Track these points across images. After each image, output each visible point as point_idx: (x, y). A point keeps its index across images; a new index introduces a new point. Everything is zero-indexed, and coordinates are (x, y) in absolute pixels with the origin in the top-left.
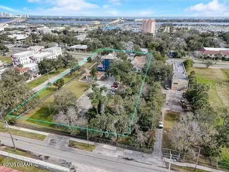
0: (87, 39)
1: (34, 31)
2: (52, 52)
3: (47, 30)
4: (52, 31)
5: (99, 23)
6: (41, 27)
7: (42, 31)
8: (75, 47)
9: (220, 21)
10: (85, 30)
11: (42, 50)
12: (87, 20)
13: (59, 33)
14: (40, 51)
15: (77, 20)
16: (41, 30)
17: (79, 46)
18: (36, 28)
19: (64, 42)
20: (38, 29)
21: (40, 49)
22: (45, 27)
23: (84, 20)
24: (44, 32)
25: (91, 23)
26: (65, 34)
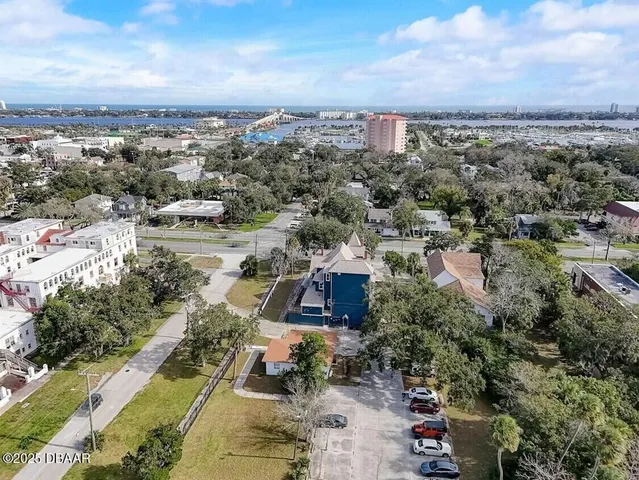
0: (210, 175)
1: (20, 151)
2: (99, 249)
3: (65, 148)
4: (84, 151)
5: (222, 122)
6: (46, 137)
7: (49, 150)
8: (174, 208)
9: (539, 117)
10: (190, 147)
11: (53, 239)
12: (184, 116)
13: (108, 158)
14: (45, 241)
15: (154, 114)
16: (43, 147)
17: (192, 207)
18: (27, 140)
19: (132, 190)
20: (35, 144)
21: (42, 232)
22: (59, 139)
23: (175, 114)
24: (58, 157)
25: (200, 122)
26: (130, 160)
